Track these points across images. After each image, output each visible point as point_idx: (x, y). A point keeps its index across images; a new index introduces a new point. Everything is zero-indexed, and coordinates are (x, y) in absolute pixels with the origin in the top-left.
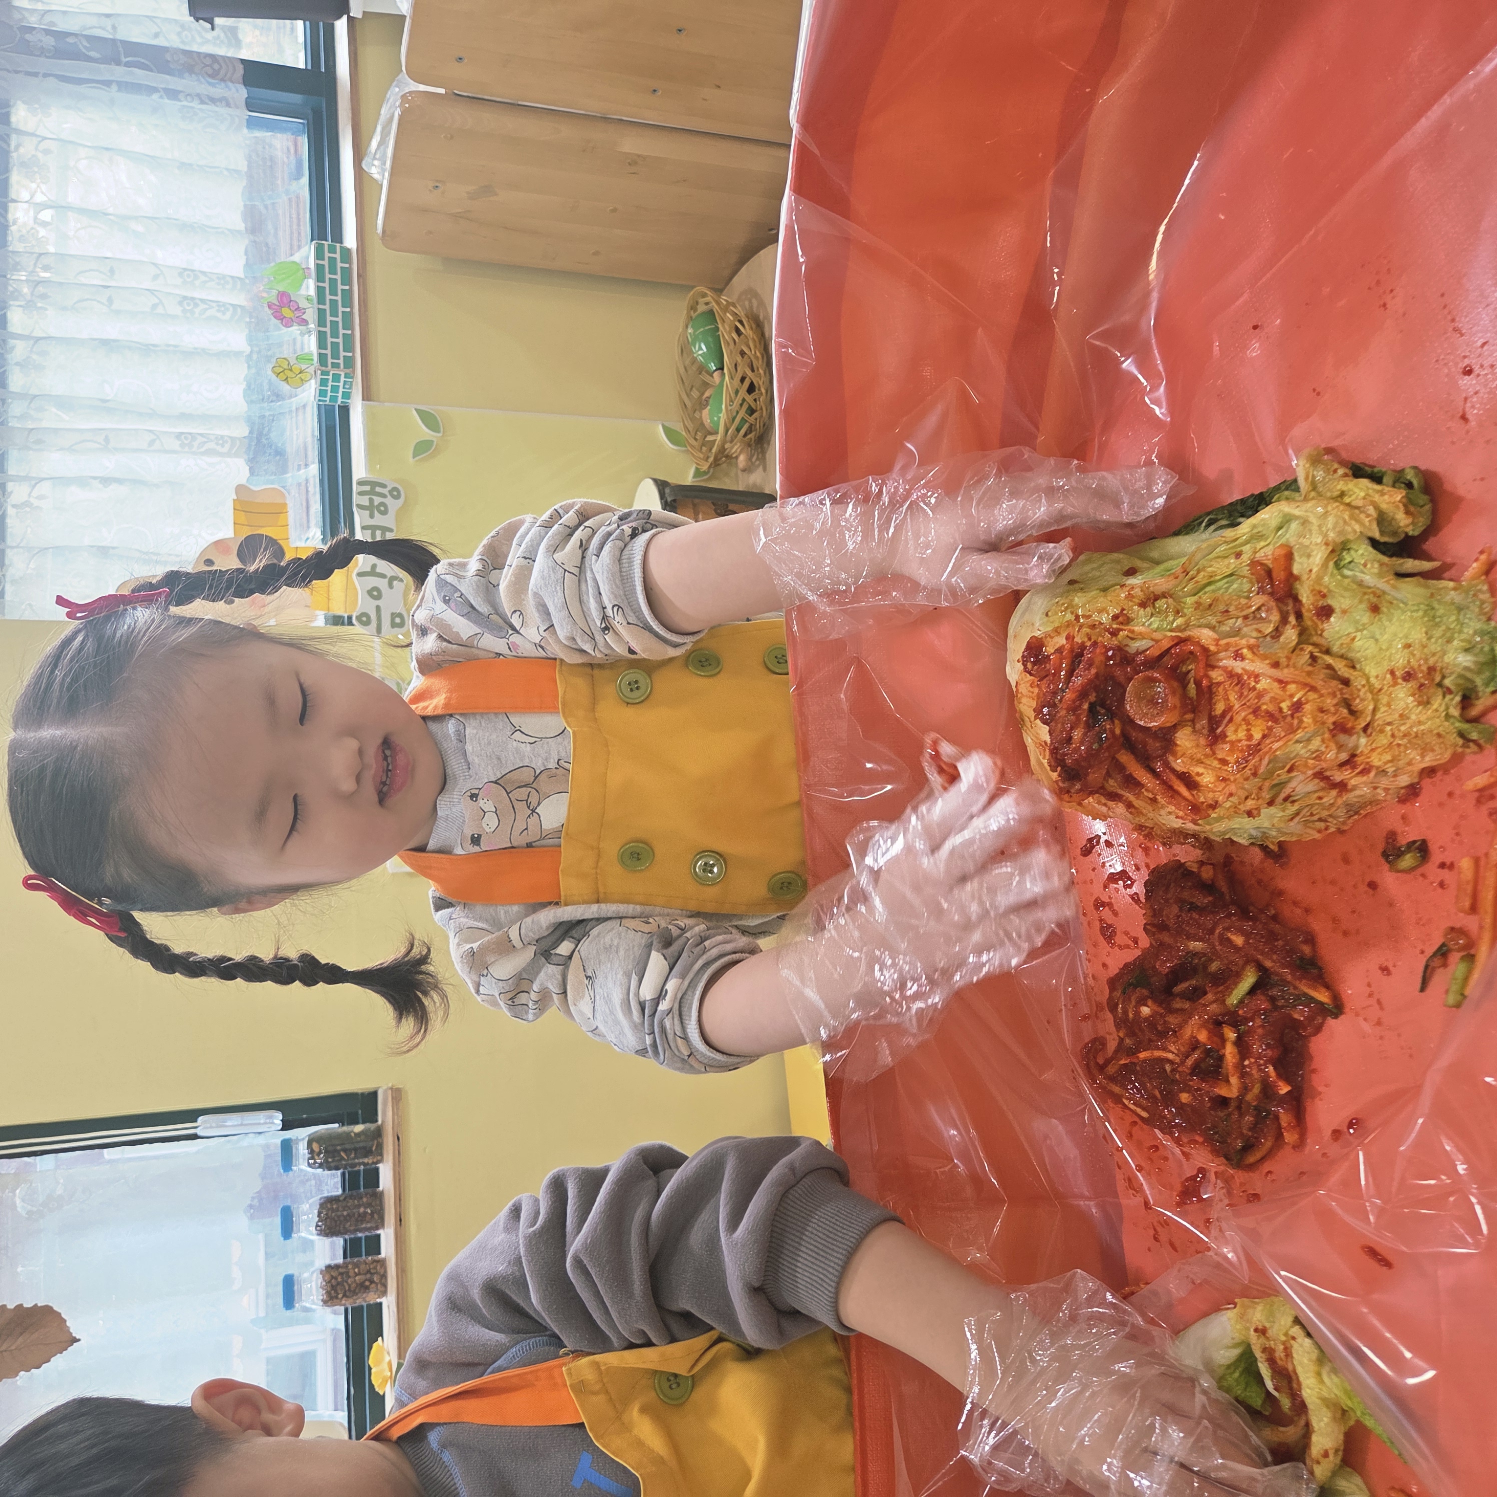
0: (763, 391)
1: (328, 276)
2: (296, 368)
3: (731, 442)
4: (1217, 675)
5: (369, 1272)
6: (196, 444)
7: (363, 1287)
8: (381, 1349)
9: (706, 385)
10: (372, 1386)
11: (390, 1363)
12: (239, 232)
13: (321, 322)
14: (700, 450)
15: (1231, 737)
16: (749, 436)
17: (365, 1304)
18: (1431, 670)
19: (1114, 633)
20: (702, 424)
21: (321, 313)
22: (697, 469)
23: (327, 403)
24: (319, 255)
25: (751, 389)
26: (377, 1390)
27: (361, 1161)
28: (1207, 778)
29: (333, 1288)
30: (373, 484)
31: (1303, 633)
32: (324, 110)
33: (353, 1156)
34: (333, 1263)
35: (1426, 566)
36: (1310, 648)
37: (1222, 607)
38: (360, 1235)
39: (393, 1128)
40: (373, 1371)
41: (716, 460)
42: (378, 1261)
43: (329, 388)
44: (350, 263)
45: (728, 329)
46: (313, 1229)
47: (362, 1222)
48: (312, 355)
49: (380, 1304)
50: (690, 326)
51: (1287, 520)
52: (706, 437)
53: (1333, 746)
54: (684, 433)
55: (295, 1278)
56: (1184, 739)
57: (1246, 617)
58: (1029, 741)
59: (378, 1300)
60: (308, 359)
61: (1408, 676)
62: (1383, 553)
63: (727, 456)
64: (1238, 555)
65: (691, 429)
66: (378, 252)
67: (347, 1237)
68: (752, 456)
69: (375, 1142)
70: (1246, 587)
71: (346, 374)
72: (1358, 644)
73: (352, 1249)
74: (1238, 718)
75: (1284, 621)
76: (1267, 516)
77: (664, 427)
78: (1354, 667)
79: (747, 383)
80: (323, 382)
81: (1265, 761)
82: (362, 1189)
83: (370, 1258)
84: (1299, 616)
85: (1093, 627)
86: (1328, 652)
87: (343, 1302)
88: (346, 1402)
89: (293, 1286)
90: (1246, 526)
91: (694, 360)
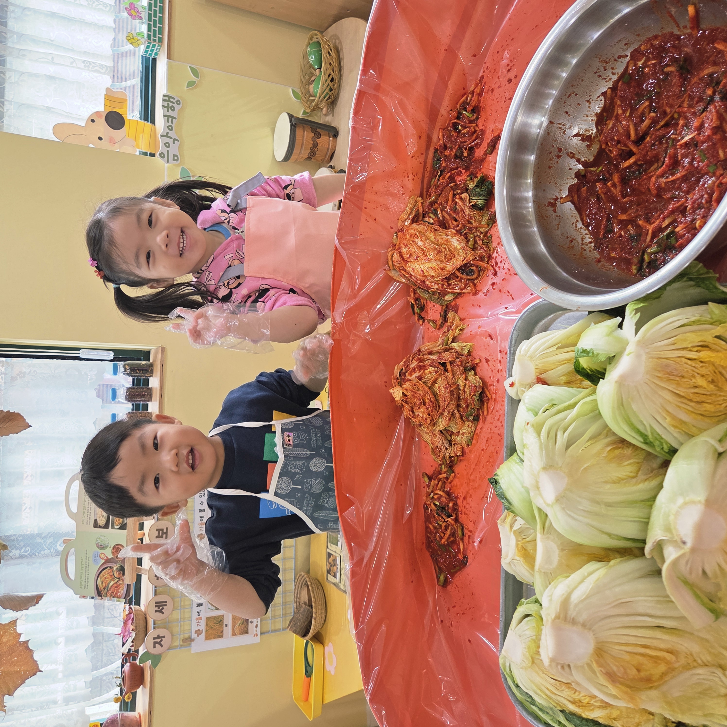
0: (337, 81)
2: (136, 38)
3: (321, 101)
9: (312, 74)
14: (307, 103)
16: (328, 101)
20: (309, 91)
22: (304, 111)
23: (147, 56)
25: (332, 80)
33: (141, 372)
38: (140, 403)
39: (160, 362)
42: (148, 413)
43: (149, 50)
45: (325, 52)
46: (124, 398)
48: (143, 33)
50: (308, 47)
52: (310, 97)
54: (300, 94)
55: (116, 415)
65: (304, 93)
67: (135, 403)
69: (149, 369)
71: (159, 45)
73: (136, 408)
77: (292, 90)
79: (331, 77)
80: (147, 47)
82: (142, 386)
83: (145, 412)
91: (308, 62)
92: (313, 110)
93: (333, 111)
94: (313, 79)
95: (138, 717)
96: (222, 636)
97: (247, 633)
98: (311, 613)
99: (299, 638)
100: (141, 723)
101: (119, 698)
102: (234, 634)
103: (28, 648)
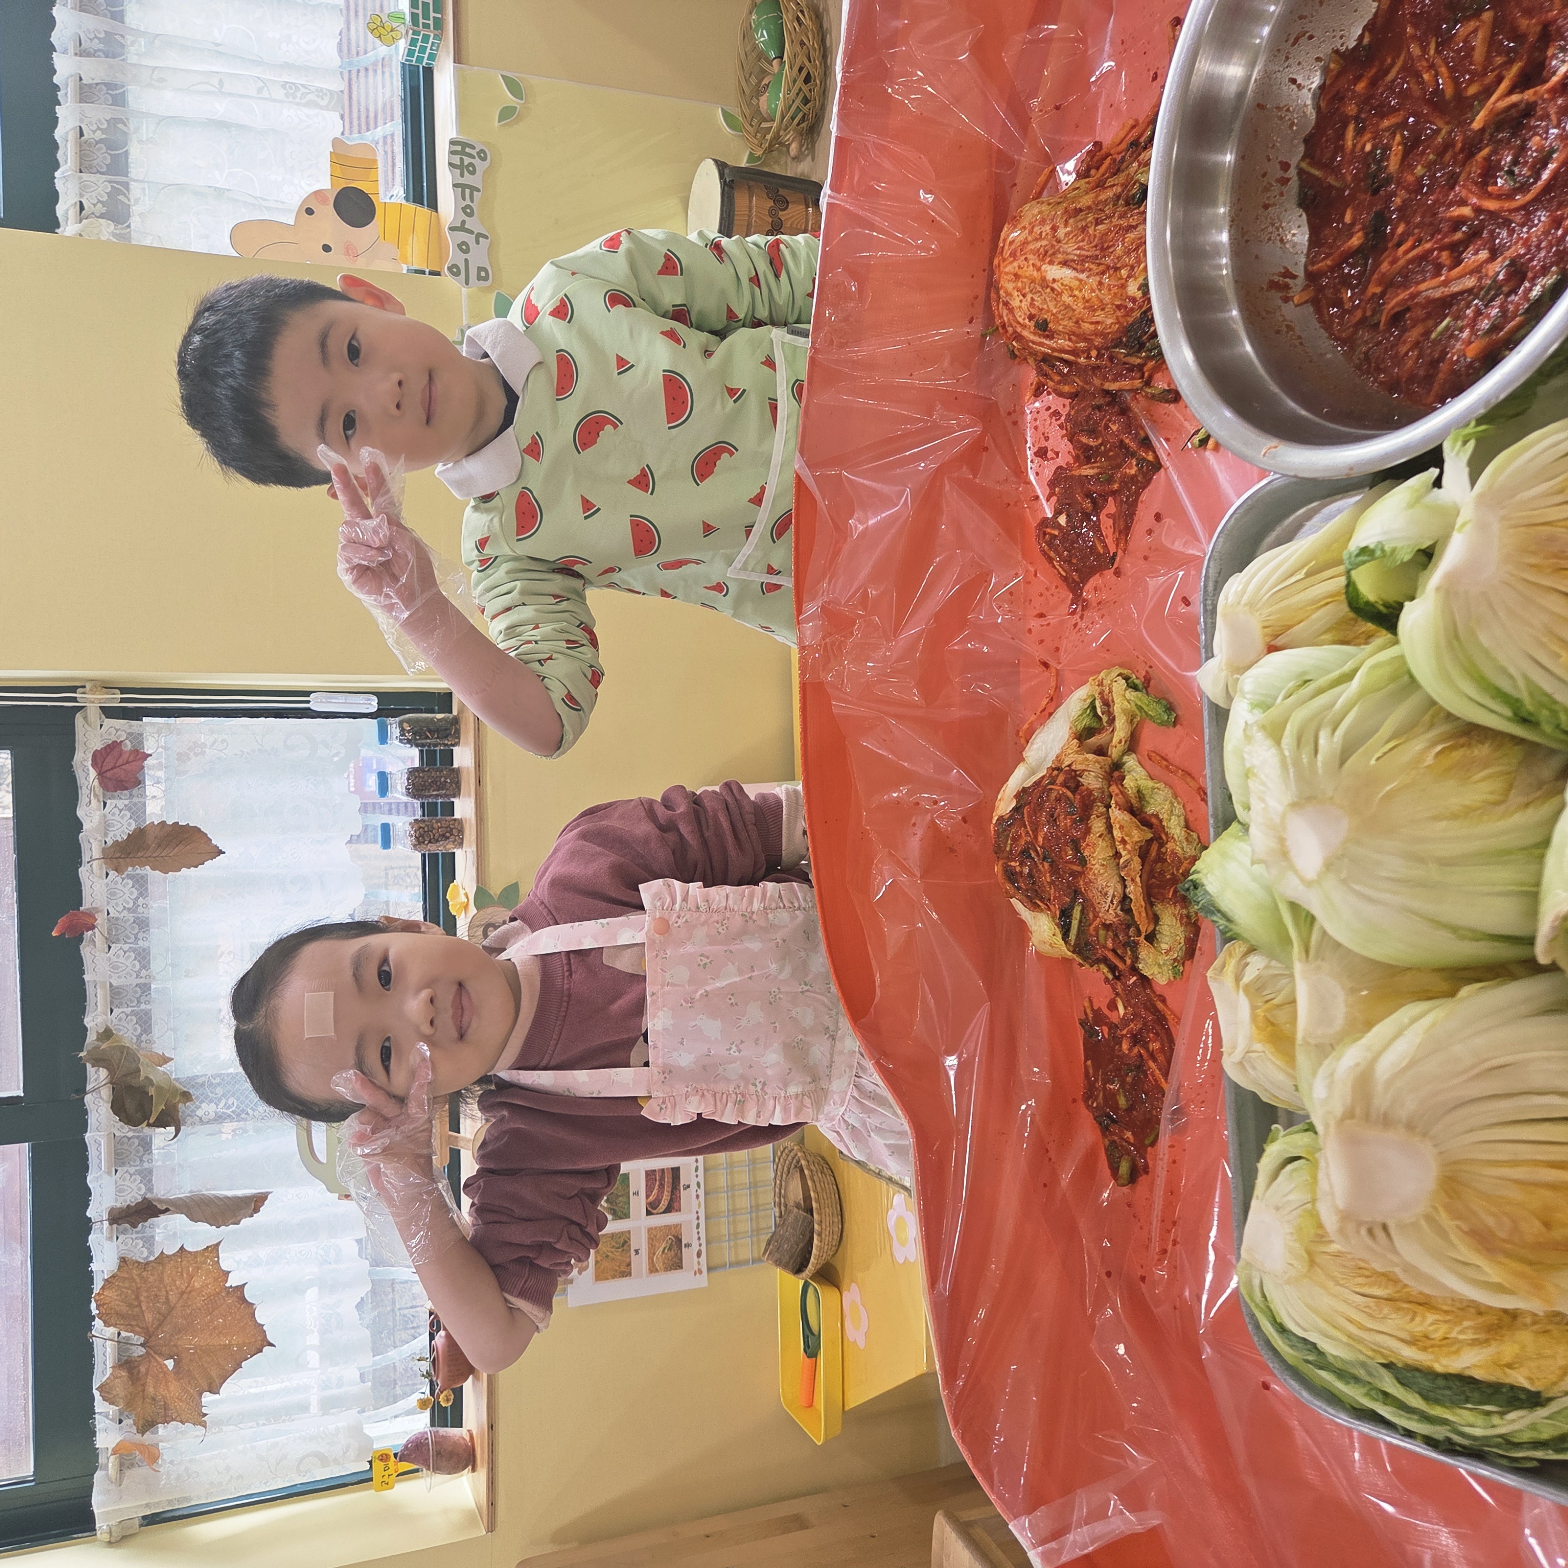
0: (818, 82)
2: (388, 26)
3: (786, 130)
6: (299, 95)
7: (445, 836)
8: (457, 887)
9: (763, 73)
11: (466, 895)
14: (756, 138)
16: (802, 126)
17: (443, 852)
20: (758, 111)
22: (751, 154)
23: (413, 63)
25: (807, 80)
26: (453, 913)
27: (441, 742)
29: (421, 835)
30: (464, 145)
33: (436, 736)
40: (451, 904)
41: (771, 145)
42: (455, 820)
43: (417, 49)
45: (790, 18)
46: (403, 791)
47: (443, 788)
48: (403, 13)
49: (454, 854)
50: (754, 13)
52: (761, 123)
54: (740, 118)
55: (391, 827)
59: (454, 851)
60: (400, 17)
63: (781, 144)
65: (747, 115)
68: (803, 145)
69: (453, 728)
71: (436, 35)
73: (430, 810)
77: (723, 110)
79: (804, 73)
80: (413, 42)
82: (439, 765)
83: (446, 817)
89: (390, 832)
91: (755, 46)
92: (770, 150)
93: (812, 149)
94: (765, 81)
95: (468, 1439)
96: (629, 1274)
97: (681, 1267)
98: (811, 1223)
99: (789, 1277)
100: (474, 1450)
101: (428, 1399)
102: (653, 1270)
103: (244, 1300)
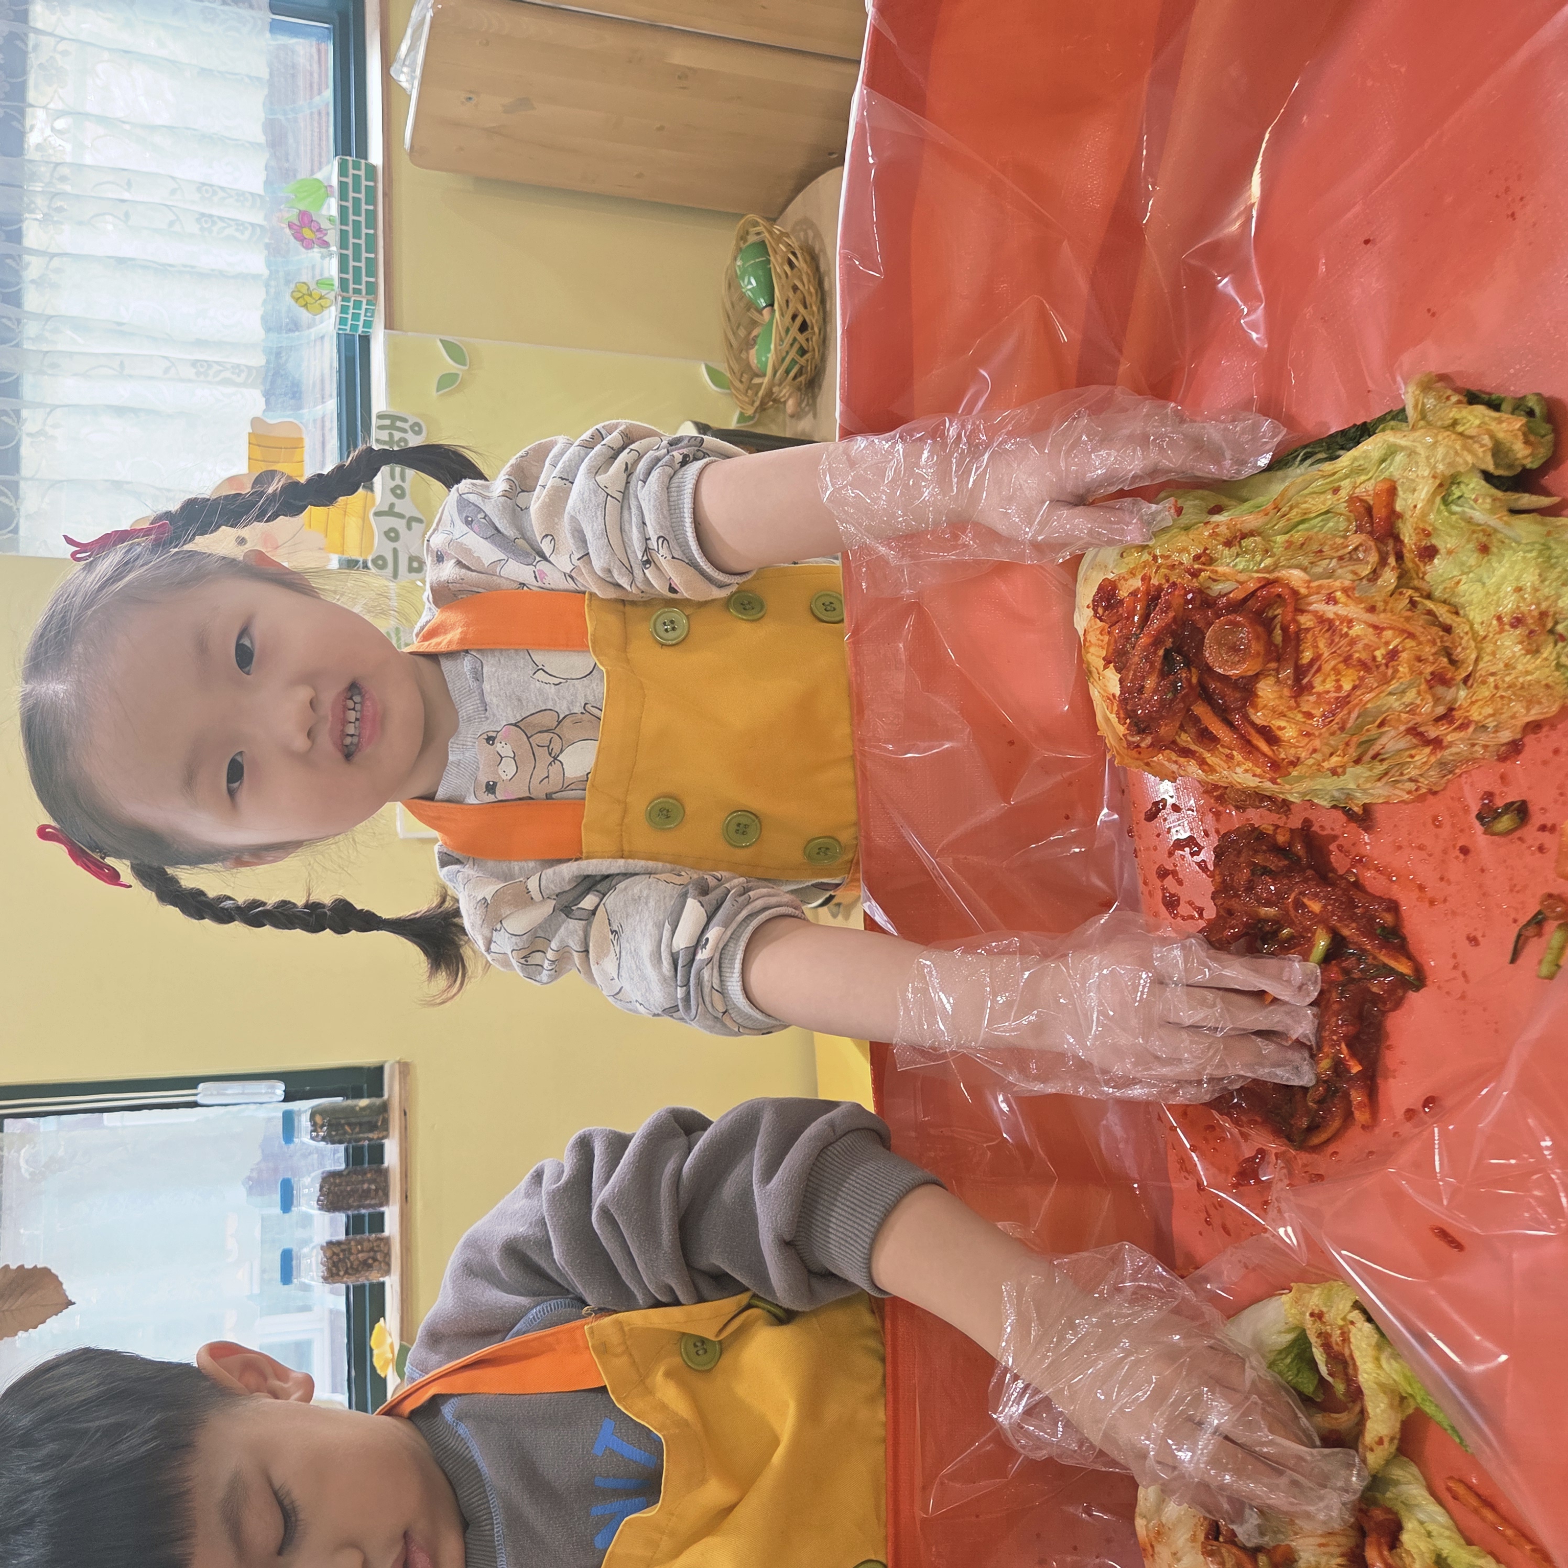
0: (816, 330)
1: (351, 194)
2: (316, 294)
3: (780, 385)
4: (1306, 621)
5: (372, 1250)
6: (211, 373)
7: (366, 1266)
8: (383, 1330)
9: (754, 323)
10: (373, 1368)
11: (392, 1346)
12: (258, 144)
13: (343, 244)
14: (747, 396)
15: (1319, 688)
16: (799, 379)
17: (367, 1283)
18: (1543, 615)
19: (1195, 574)
20: (748, 365)
21: (343, 235)
22: (742, 414)
23: (348, 332)
24: (343, 171)
25: (803, 328)
26: (379, 1371)
27: (366, 1135)
28: (1289, 733)
29: (335, 1264)
30: (393, 418)
31: (1403, 577)
32: (351, 14)
33: (357, 1130)
34: (335, 1239)
35: (1544, 501)
36: (1410, 592)
37: (1315, 547)
38: (363, 1211)
39: (400, 1102)
40: (375, 1352)
41: (763, 403)
42: (381, 1239)
43: (350, 316)
44: (375, 181)
45: (780, 260)
46: (314, 1203)
47: (366, 1197)
48: (332, 279)
49: (383, 1284)
50: (739, 259)
51: (1390, 452)
52: (752, 379)
53: (1429, 698)
54: (729, 375)
55: (294, 1253)
56: (1266, 690)
57: (1341, 558)
58: (1095, 693)
59: (382, 1279)
60: (328, 283)
61: (1517, 622)
62: (1497, 487)
63: (776, 401)
64: (1336, 491)
65: (736, 371)
66: (406, 169)
67: (350, 1213)
68: (802, 401)
69: (381, 1118)
70: (1343, 525)
71: (368, 301)
72: (1462, 587)
73: (355, 1226)
74: (1327, 667)
75: (1383, 562)
76: (1370, 447)
77: (707, 367)
78: (1457, 613)
79: (799, 321)
80: (344, 309)
81: (1354, 715)
82: (366, 1165)
83: (374, 1235)
84: (1400, 557)
85: (1173, 567)
86: (1429, 596)
87: (345, 1279)
88: (346, 1383)
89: (292, 1260)
90: (1346, 459)
91: (742, 296)
92: (762, 408)
93: (813, 405)
94: (755, 333)
